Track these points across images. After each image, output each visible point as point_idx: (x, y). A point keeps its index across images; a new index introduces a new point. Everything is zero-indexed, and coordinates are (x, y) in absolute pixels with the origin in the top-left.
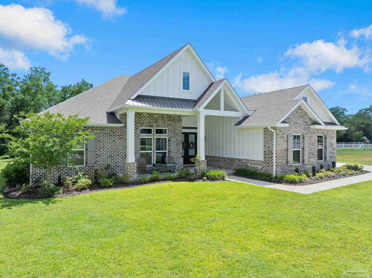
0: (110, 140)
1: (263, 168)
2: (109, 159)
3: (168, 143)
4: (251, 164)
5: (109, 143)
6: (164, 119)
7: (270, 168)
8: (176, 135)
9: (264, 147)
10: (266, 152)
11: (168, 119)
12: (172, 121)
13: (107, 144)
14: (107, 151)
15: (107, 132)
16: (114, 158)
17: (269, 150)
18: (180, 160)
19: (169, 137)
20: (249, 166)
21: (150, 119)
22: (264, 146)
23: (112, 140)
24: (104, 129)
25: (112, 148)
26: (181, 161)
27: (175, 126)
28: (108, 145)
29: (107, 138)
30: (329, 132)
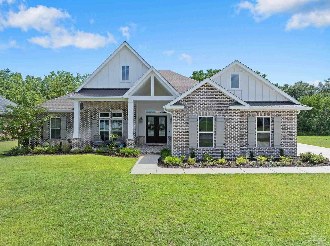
6: (119, 105)
19: (123, 120)
21: (107, 106)
30: (281, 113)
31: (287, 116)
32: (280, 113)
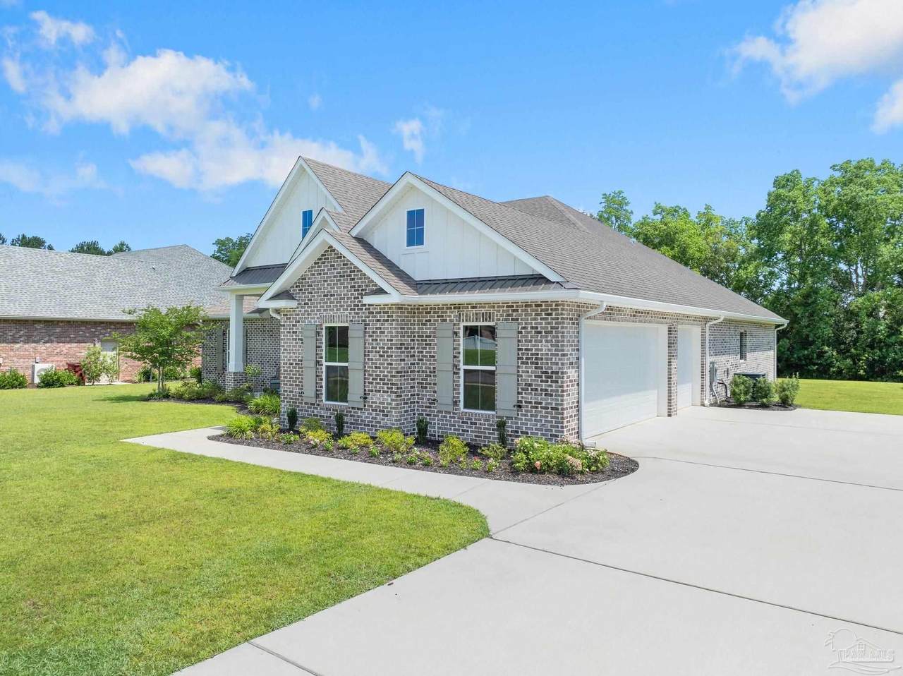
30: (520, 311)
31: (535, 319)
32: (517, 310)
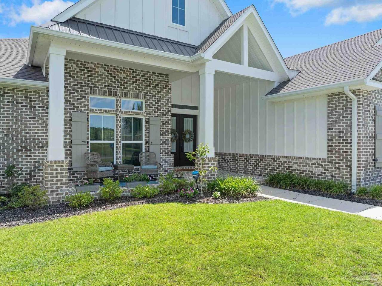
0: (24, 116)
1: (325, 173)
2: (20, 154)
3: (146, 128)
4: (298, 165)
5: (22, 121)
6: (138, 82)
7: (343, 173)
8: (160, 113)
9: (329, 132)
10: (332, 140)
11: (146, 84)
12: (153, 87)
13: (15, 123)
14: (16, 139)
15: (15, 100)
16: (33, 153)
17: (340, 137)
18: (168, 158)
19: (147, 116)
20: (294, 168)
21: (110, 80)
22: (329, 129)
23: (28, 115)
24: (10, 93)
25: (27, 133)
26: (169, 160)
27: (158, 96)
28: (19, 126)
29: (15, 112)
